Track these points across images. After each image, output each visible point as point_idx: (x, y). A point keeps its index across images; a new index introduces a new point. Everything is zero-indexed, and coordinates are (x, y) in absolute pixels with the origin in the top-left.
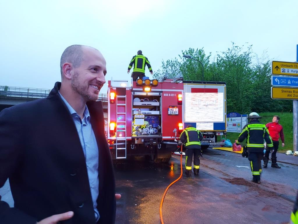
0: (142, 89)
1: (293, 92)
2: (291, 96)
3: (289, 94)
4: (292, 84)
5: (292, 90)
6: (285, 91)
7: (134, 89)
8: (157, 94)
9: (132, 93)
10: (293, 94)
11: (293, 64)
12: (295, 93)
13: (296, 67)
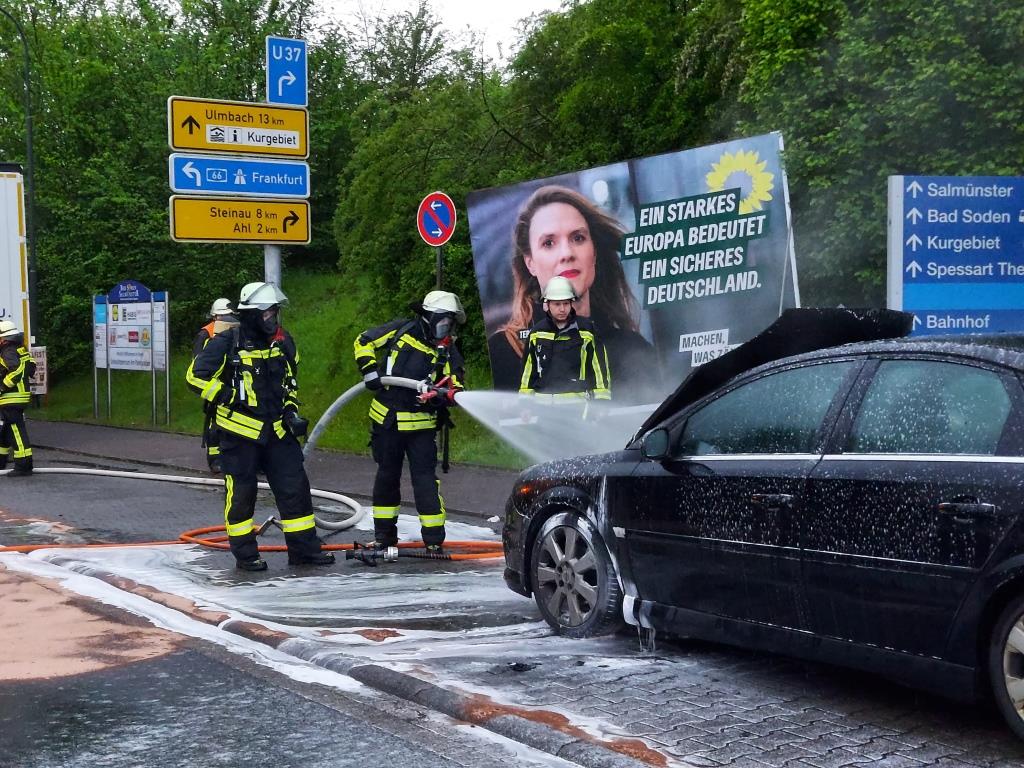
1: (254, 214)
3: (241, 221)
4: (251, 186)
11: (255, 112)
12: (263, 221)
13: (267, 121)
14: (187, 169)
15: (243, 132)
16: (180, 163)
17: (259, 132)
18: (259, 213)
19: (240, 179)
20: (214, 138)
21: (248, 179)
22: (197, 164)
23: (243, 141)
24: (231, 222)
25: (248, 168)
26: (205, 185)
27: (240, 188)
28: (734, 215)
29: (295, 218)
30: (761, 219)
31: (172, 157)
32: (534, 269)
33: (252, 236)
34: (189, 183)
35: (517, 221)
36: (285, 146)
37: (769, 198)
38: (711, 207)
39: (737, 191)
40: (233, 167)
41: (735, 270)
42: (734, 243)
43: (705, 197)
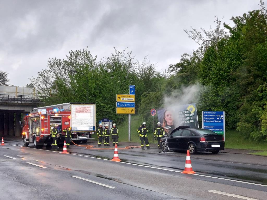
0: (54, 115)
1: (127, 110)
2: (126, 112)
3: (126, 111)
4: (127, 106)
5: (127, 109)
6: (123, 110)
7: (51, 115)
8: (60, 116)
9: (50, 116)
10: (127, 111)
11: (128, 96)
12: (129, 111)
13: (129, 97)
14: (119, 104)
15: (126, 98)
16: (118, 103)
17: (128, 98)
18: (128, 110)
19: (126, 105)
20: (122, 100)
21: (127, 105)
22: (120, 103)
23: (126, 100)
24: (124, 111)
25: (127, 104)
26: (121, 106)
27: (126, 106)
28: (191, 113)
29: (133, 110)
30: (194, 113)
31: (117, 102)
32: (166, 119)
33: (127, 113)
34: (119, 106)
35: (164, 113)
36: (132, 100)
37: (195, 111)
38: (188, 112)
39: (191, 110)
40: (125, 103)
41: (191, 120)
42: (190, 116)
43: (187, 111)
